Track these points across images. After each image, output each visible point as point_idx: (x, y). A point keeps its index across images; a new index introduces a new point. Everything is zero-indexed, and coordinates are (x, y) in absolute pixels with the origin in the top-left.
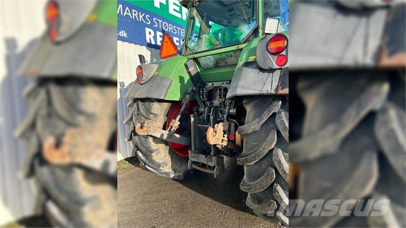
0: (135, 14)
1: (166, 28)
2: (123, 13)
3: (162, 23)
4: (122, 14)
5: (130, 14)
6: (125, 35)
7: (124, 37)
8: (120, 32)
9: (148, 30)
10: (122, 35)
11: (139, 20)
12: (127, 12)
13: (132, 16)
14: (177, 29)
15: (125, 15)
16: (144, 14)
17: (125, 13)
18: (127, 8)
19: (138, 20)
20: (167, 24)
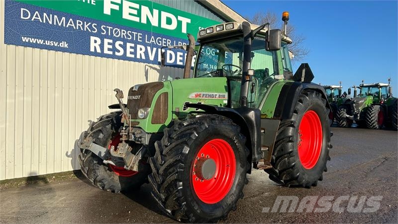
0: (79, 24)
1: (117, 34)
2: (66, 25)
3: (112, 30)
4: (64, 26)
5: (73, 25)
6: (66, 46)
7: (64, 48)
8: (61, 43)
9: (93, 39)
10: (63, 46)
11: (84, 29)
12: (71, 23)
13: (76, 27)
14: (132, 35)
15: (67, 26)
16: (90, 23)
17: (68, 24)
18: (71, 20)
19: (82, 29)
20: (119, 30)
